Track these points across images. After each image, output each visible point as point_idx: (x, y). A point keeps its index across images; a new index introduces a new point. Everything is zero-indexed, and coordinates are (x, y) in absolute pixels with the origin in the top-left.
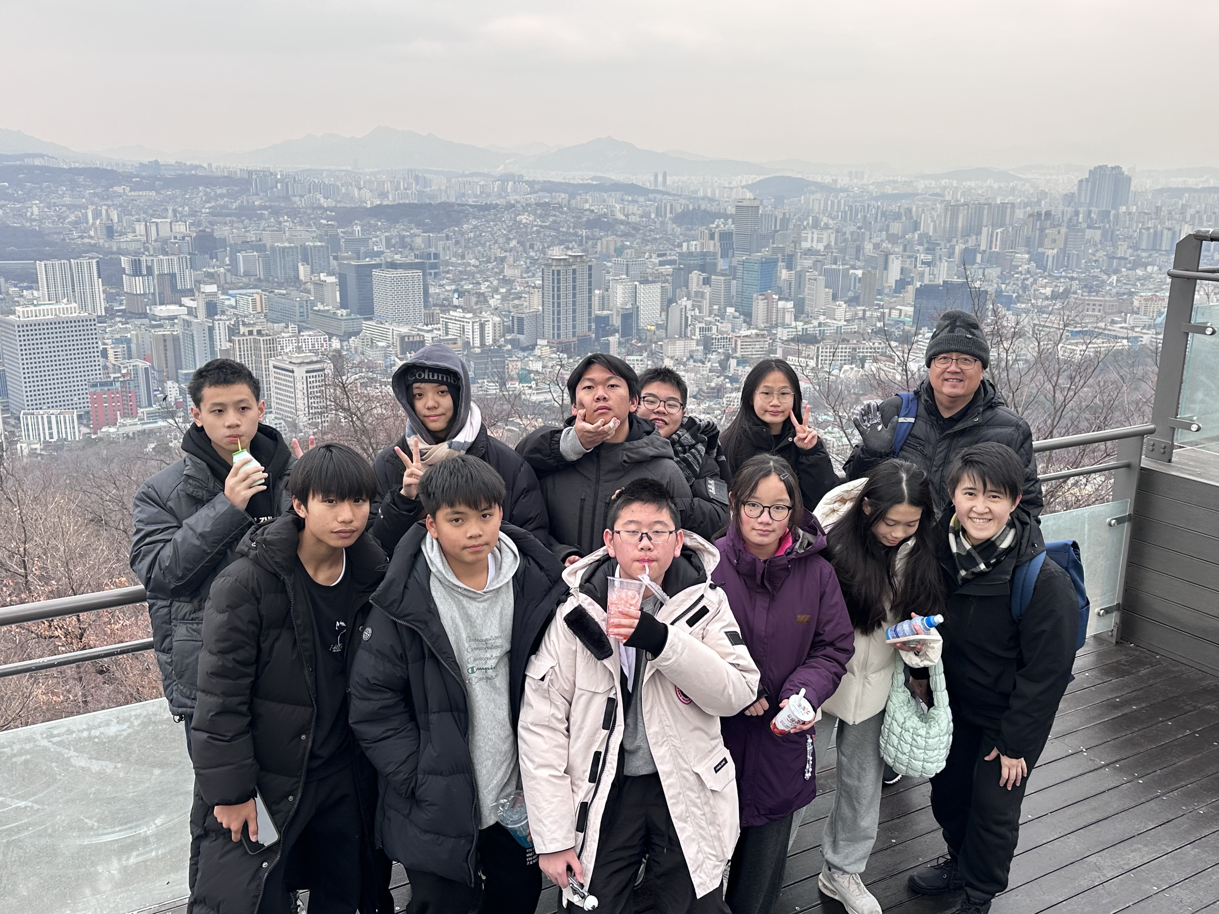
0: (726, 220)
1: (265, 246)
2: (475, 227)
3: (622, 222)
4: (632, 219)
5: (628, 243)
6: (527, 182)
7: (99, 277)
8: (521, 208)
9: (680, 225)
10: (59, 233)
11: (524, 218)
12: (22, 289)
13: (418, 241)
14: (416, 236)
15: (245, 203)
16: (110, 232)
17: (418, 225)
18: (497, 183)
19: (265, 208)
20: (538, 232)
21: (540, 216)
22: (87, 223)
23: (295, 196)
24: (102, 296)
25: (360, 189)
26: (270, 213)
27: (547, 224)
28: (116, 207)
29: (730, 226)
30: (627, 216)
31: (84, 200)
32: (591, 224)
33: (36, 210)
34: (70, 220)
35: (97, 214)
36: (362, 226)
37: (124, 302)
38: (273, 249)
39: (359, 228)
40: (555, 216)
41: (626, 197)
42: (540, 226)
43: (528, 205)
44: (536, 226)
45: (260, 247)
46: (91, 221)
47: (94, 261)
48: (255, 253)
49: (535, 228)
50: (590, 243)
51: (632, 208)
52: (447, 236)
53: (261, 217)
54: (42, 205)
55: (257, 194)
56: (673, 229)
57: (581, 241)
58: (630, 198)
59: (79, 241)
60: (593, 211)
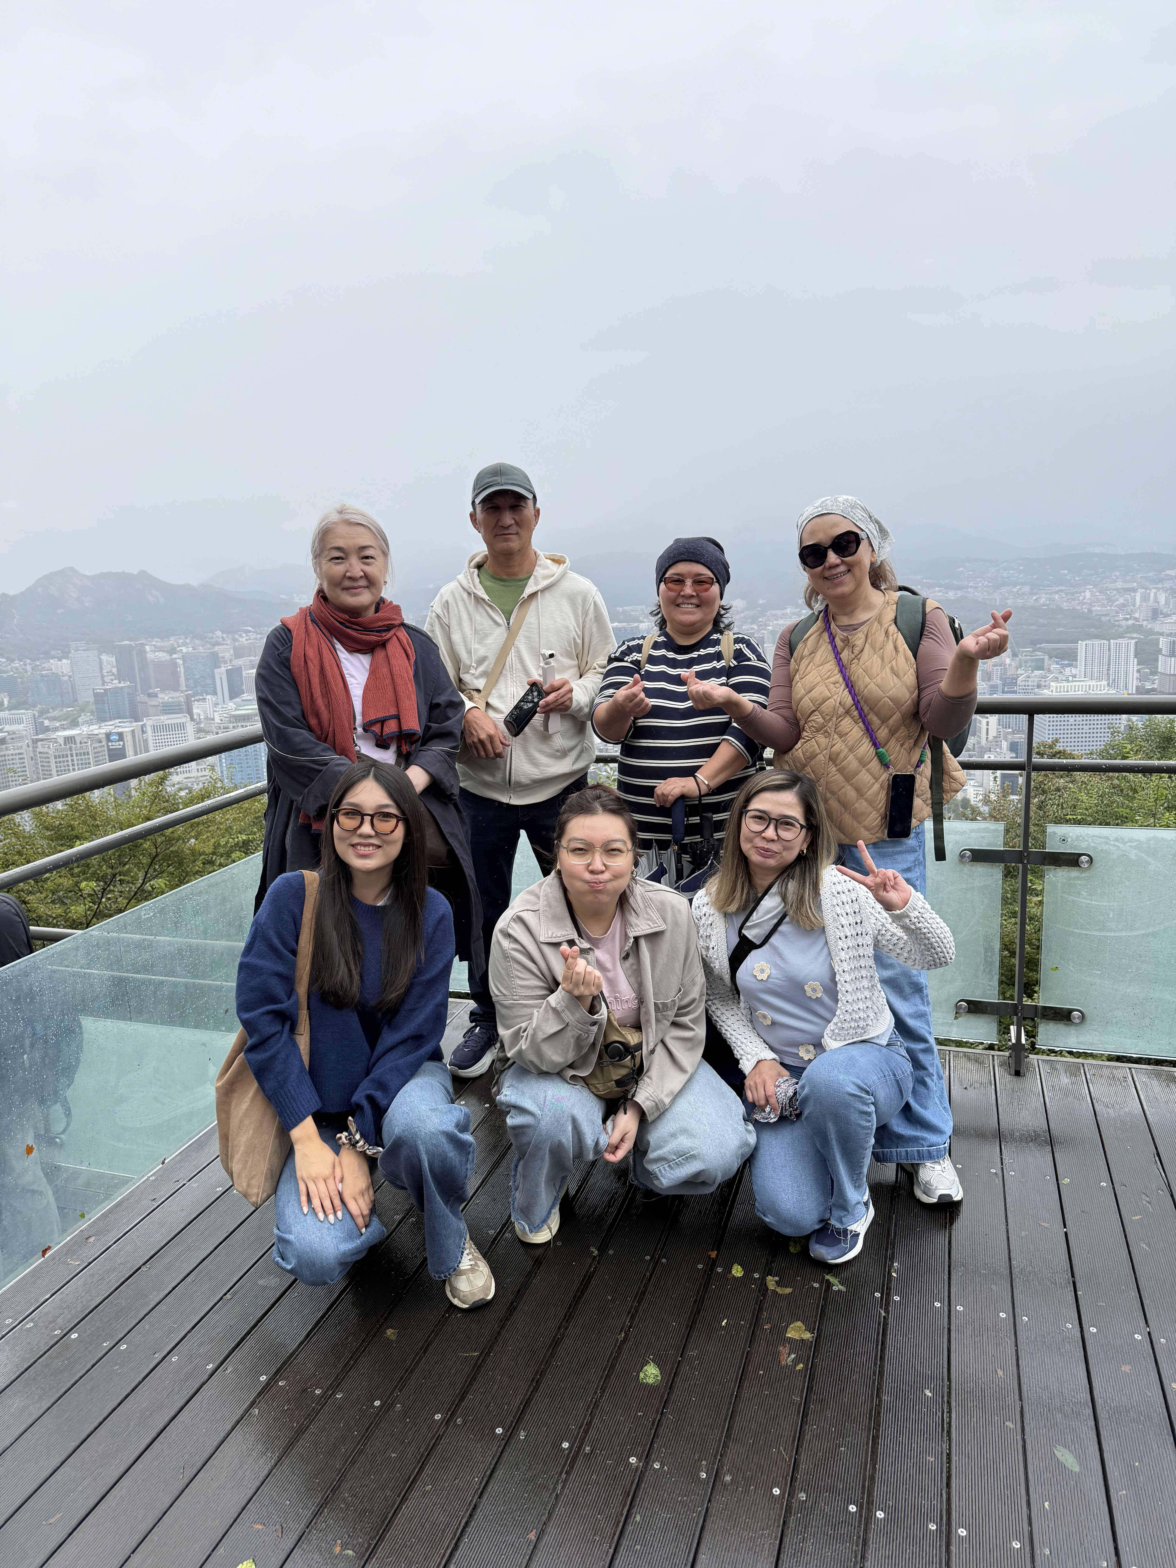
7: (1135, 657)
10: (1107, 615)
12: (1064, 666)
16: (1155, 614)
22: (1134, 606)
24: (1136, 675)
28: (1165, 590)
31: (1135, 584)
33: (1088, 594)
34: (1118, 603)
35: (1145, 598)
37: (1157, 682)
46: (1138, 603)
47: (1133, 641)
54: (1095, 590)
59: (1123, 623)
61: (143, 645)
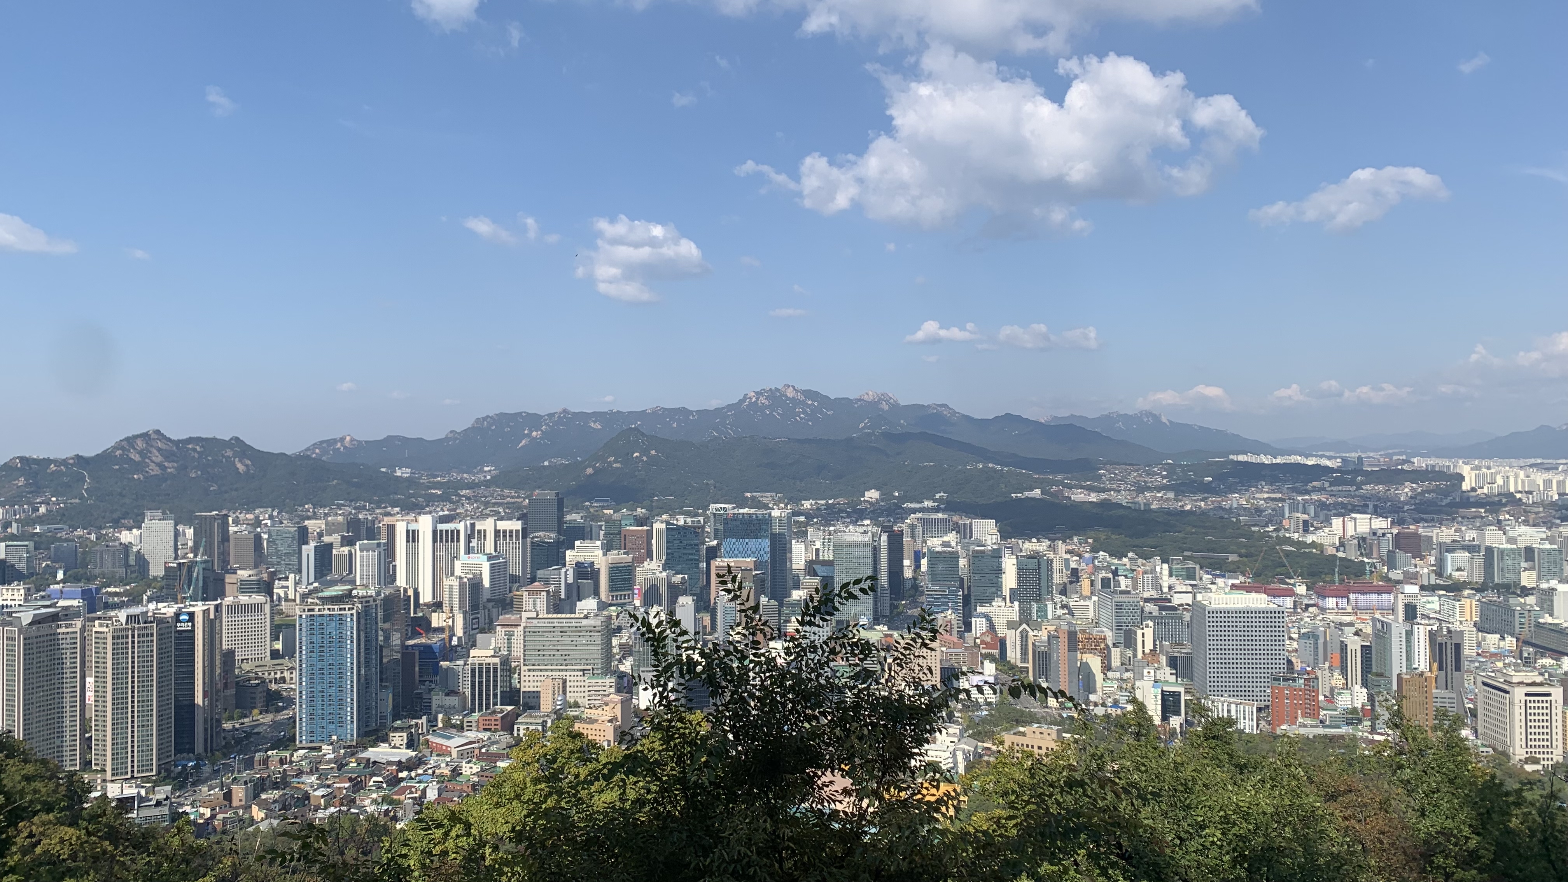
10: (1256, 525)
16: (1306, 525)
34: (1267, 513)
59: (1274, 534)
61: (227, 516)
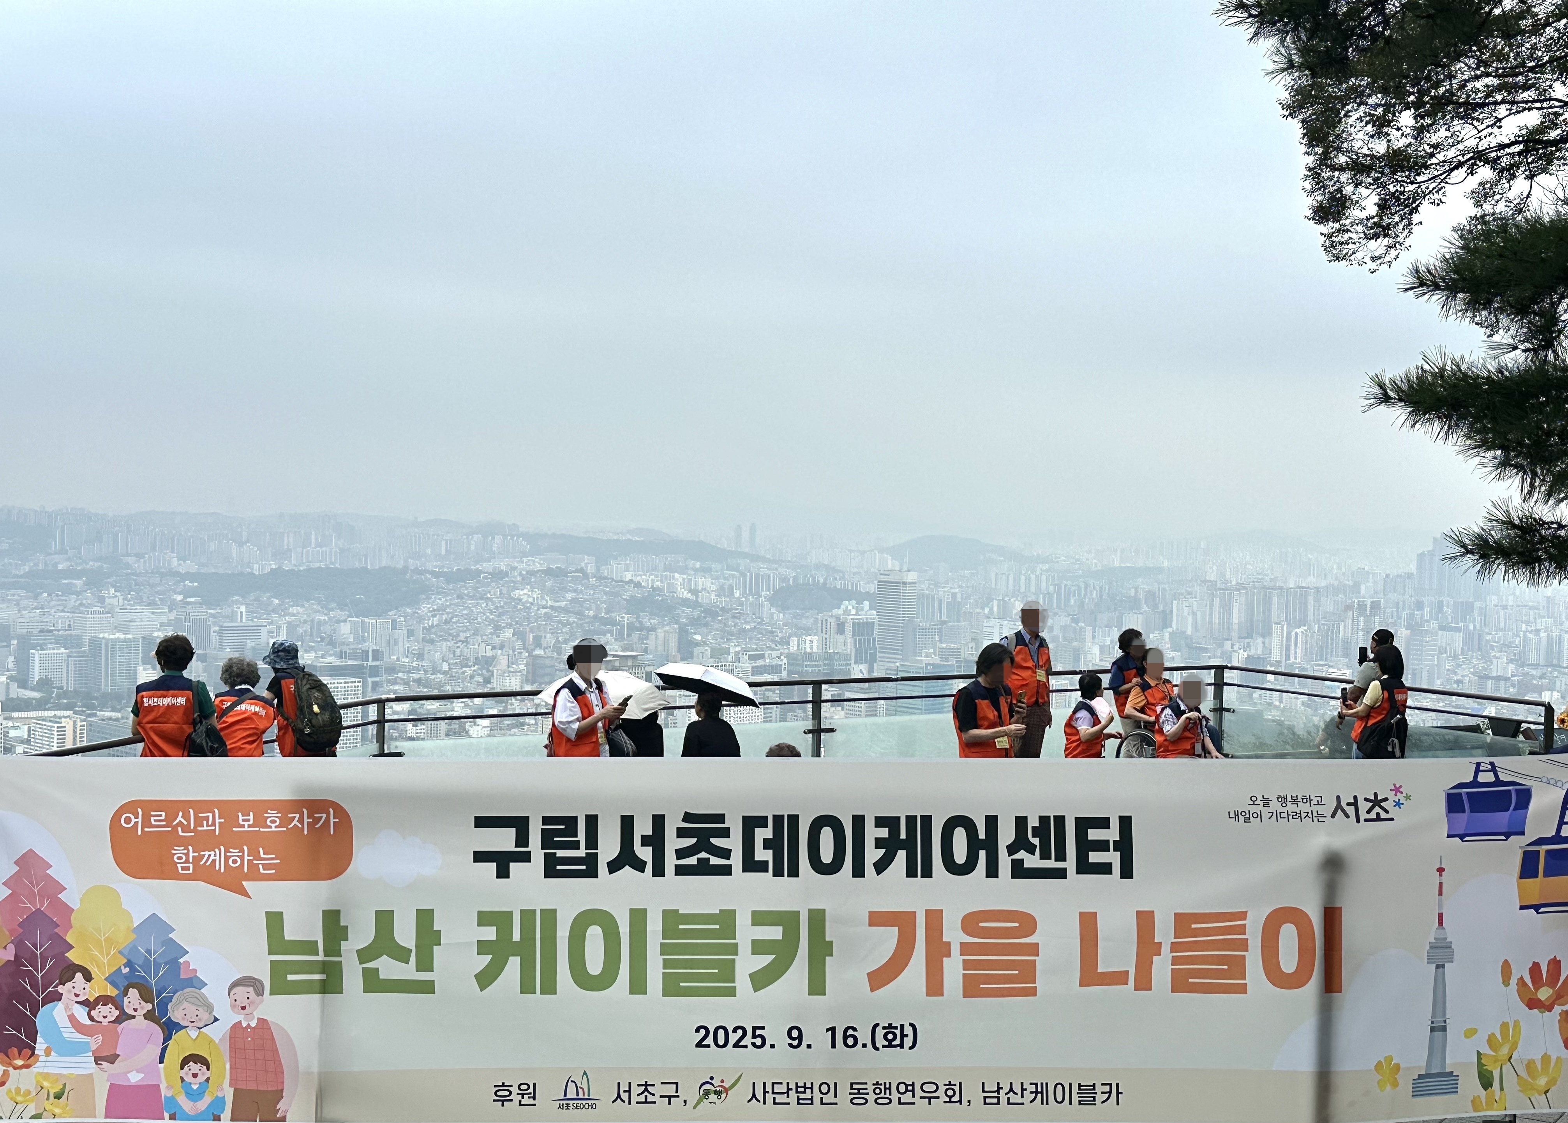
0: (860, 602)
1: (79, 638)
2: (442, 609)
3: (685, 602)
4: (703, 598)
5: (698, 637)
6: (526, 536)
8: (519, 578)
9: (784, 608)
11: (523, 593)
13: (345, 629)
14: (339, 621)
15: (41, 566)
17: (342, 606)
18: (475, 536)
19: (78, 575)
20: (548, 617)
21: (551, 592)
23: (129, 555)
25: (241, 544)
26: (86, 584)
27: (563, 604)
29: (868, 613)
30: (695, 592)
32: (635, 605)
36: (247, 605)
38: (95, 643)
39: (243, 608)
40: (575, 591)
41: (691, 563)
42: (552, 608)
43: (532, 573)
44: (544, 607)
45: (70, 642)
48: (63, 650)
49: (543, 611)
50: (636, 636)
51: (703, 582)
52: (394, 622)
53: (68, 590)
55: (63, 551)
56: (772, 615)
57: (621, 633)
58: (698, 565)
60: (638, 585)
